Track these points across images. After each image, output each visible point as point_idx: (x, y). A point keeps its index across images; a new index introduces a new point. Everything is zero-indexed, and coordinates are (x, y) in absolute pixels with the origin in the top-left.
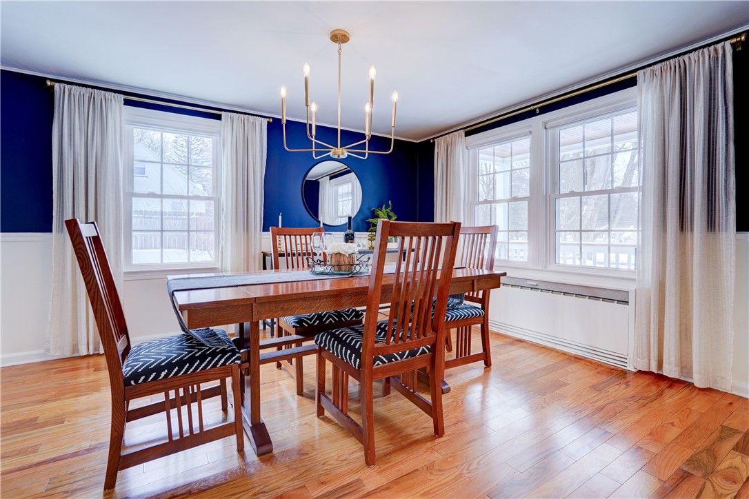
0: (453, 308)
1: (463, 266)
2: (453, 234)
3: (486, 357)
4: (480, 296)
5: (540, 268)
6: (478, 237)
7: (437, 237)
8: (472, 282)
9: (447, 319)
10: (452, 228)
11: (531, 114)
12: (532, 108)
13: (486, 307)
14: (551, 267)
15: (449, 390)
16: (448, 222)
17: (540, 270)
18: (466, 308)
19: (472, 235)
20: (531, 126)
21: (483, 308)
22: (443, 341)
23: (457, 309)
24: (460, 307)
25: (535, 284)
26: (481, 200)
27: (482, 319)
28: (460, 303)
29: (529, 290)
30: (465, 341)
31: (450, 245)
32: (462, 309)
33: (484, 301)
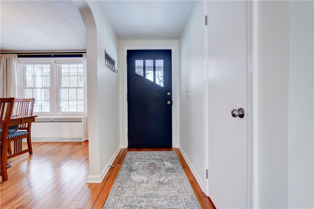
0: (12, 133)
1: (17, 115)
2: (11, 102)
3: (30, 151)
4: (27, 127)
5: (55, 114)
6: (25, 103)
7: (2, 103)
8: (21, 121)
9: (8, 138)
10: (10, 100)
11: (50, 56)
12: (50, 54)
13: (29, 131)
14: (59, 113)
15: (10, 166)
16: (8, 97)
17: (55, 115)
18: (19, 132)
19: (22, 102)
20: (50, 61)
21: (28, 131)
22: (6, 150)
23: (14, 133)
24: (16, 132)
25: (53, 120)
26: (28, 86)
27: (27, 135)
28: (16, 131)
29: (50, 123)
30: (18, 146)
31: (9, 106)
32: (17, 133)
33: (28, 129)
